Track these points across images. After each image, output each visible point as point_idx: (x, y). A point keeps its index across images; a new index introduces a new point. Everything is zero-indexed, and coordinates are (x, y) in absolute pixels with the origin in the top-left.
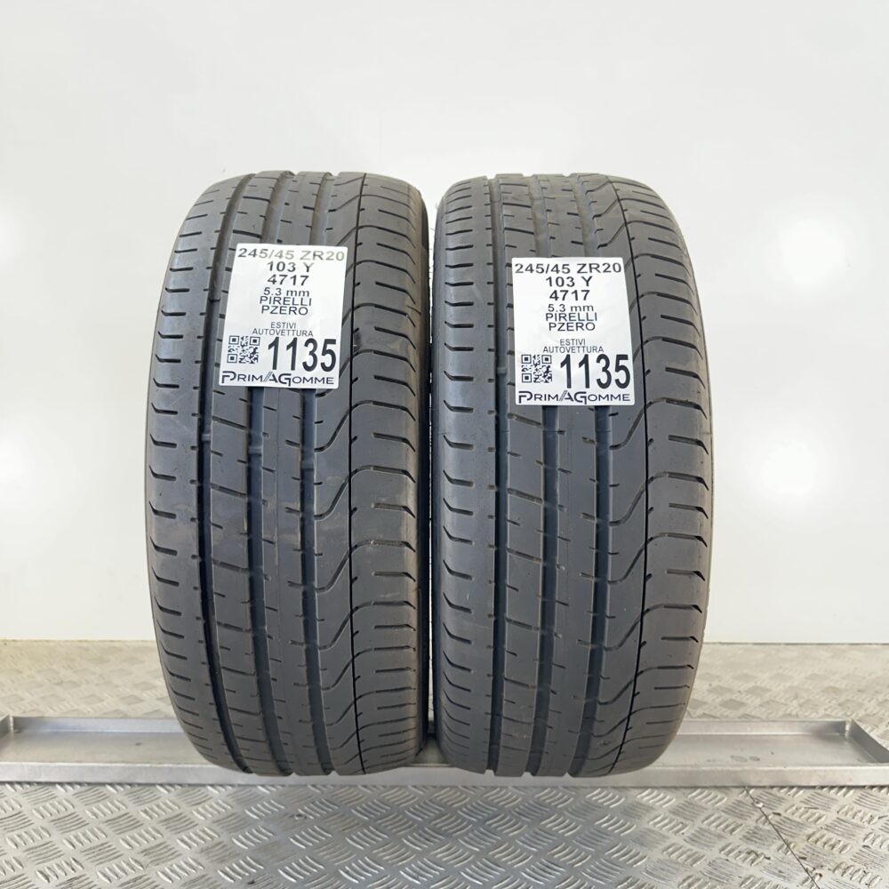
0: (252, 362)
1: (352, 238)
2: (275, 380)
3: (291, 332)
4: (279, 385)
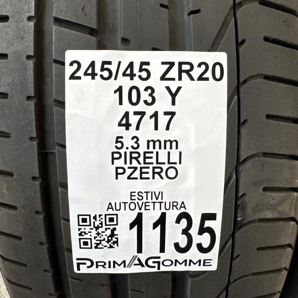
0: (111, 247)
1: (230, 33)
2: (141, 264)
3: (157, 205)
4: (146, 270)
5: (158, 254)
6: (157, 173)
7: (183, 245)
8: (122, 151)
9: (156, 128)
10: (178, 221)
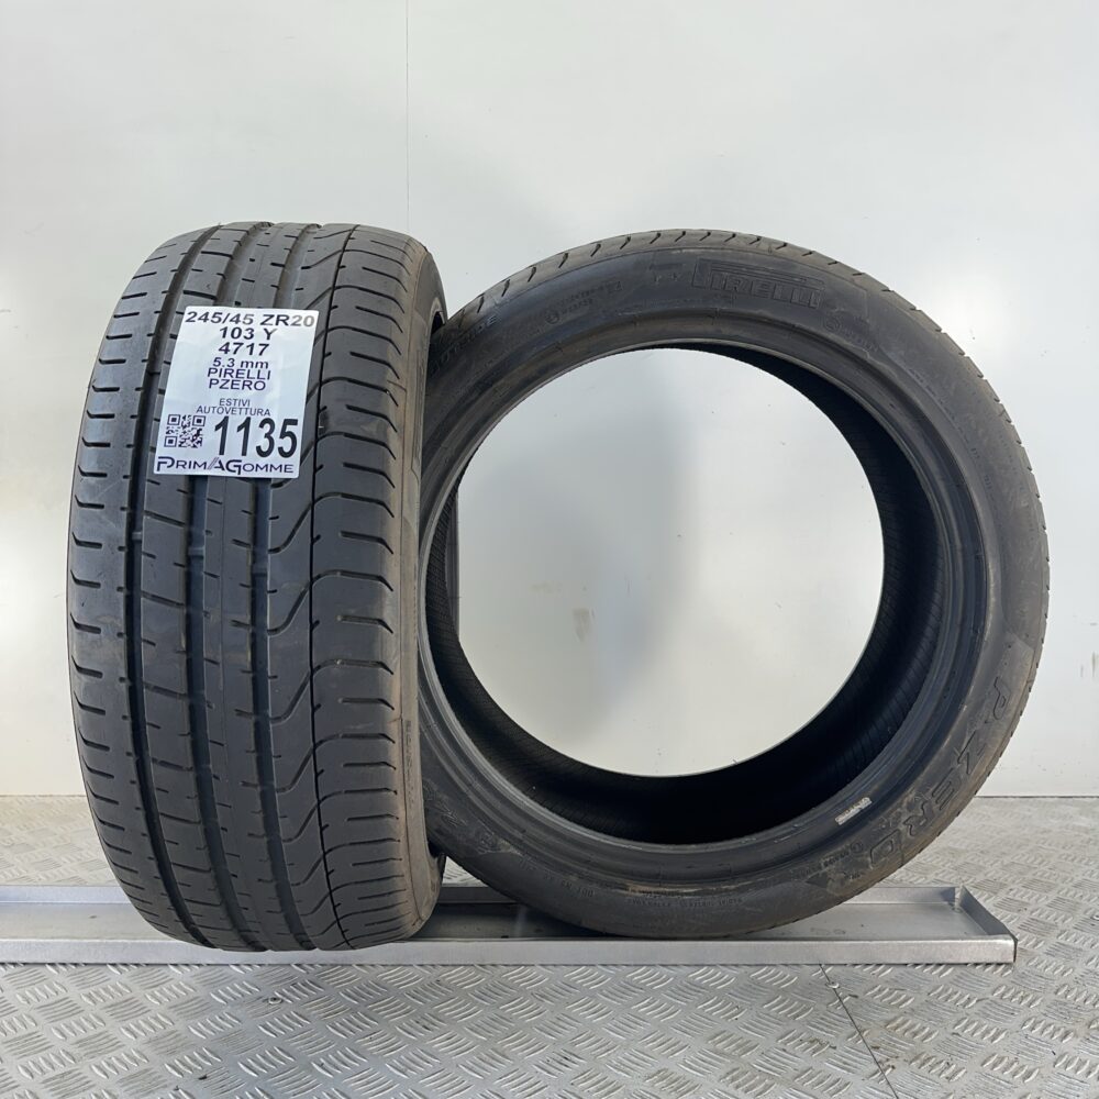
0: (194, 446)
1: (326, 301)
2: (221, 467)
3: (244, 411)
4: (226, 473)
5: (240, 457)
6: (247, 385)
7: (265, 449)
8: (219, 368)
9: (251, 353)
10: (262, 426)
